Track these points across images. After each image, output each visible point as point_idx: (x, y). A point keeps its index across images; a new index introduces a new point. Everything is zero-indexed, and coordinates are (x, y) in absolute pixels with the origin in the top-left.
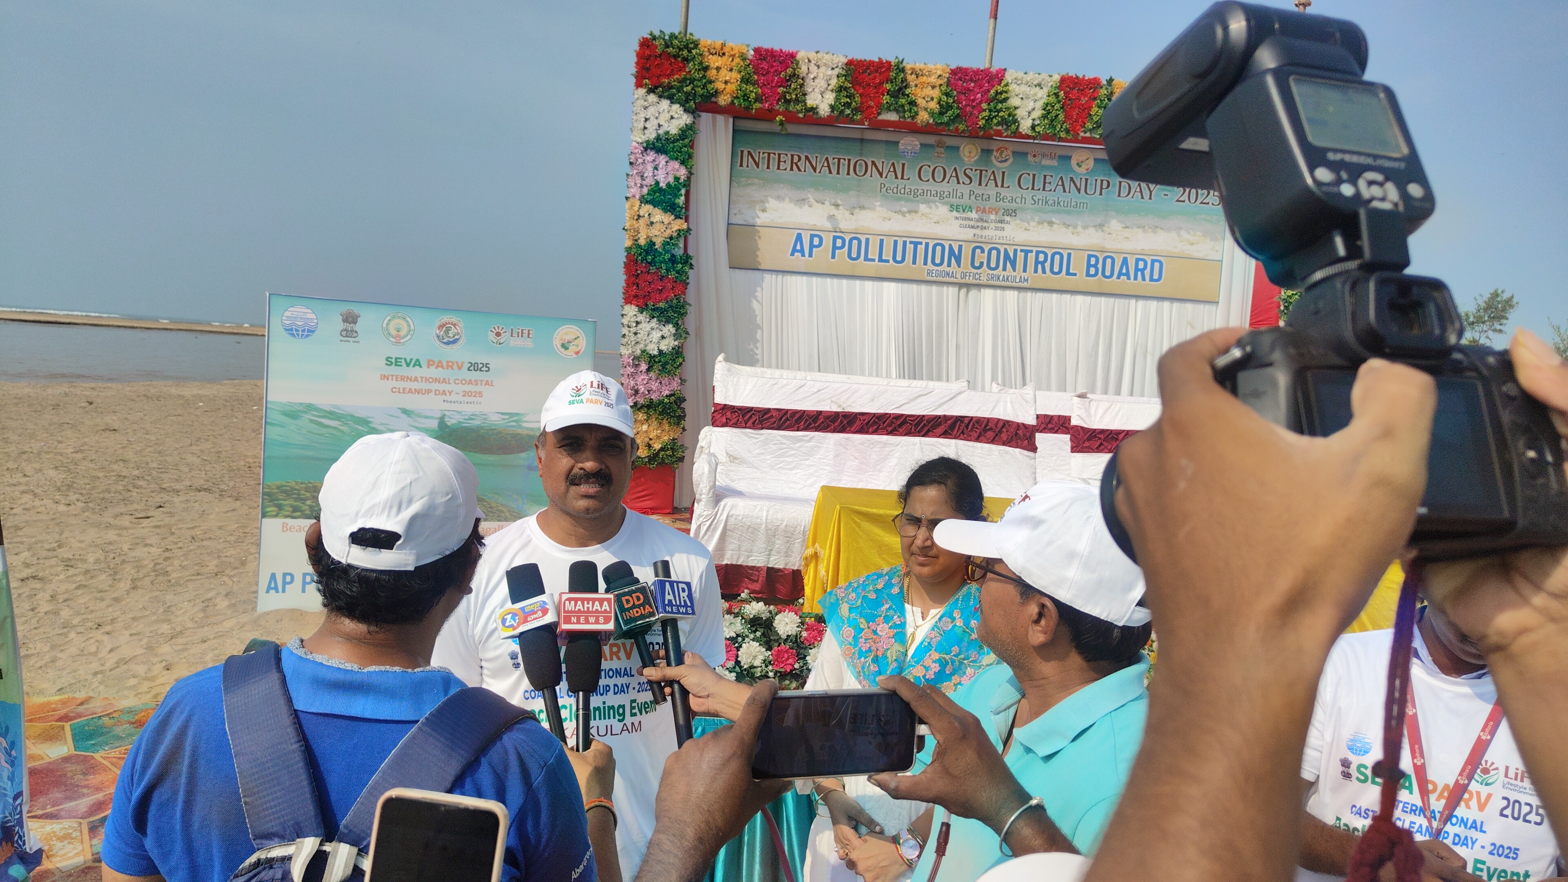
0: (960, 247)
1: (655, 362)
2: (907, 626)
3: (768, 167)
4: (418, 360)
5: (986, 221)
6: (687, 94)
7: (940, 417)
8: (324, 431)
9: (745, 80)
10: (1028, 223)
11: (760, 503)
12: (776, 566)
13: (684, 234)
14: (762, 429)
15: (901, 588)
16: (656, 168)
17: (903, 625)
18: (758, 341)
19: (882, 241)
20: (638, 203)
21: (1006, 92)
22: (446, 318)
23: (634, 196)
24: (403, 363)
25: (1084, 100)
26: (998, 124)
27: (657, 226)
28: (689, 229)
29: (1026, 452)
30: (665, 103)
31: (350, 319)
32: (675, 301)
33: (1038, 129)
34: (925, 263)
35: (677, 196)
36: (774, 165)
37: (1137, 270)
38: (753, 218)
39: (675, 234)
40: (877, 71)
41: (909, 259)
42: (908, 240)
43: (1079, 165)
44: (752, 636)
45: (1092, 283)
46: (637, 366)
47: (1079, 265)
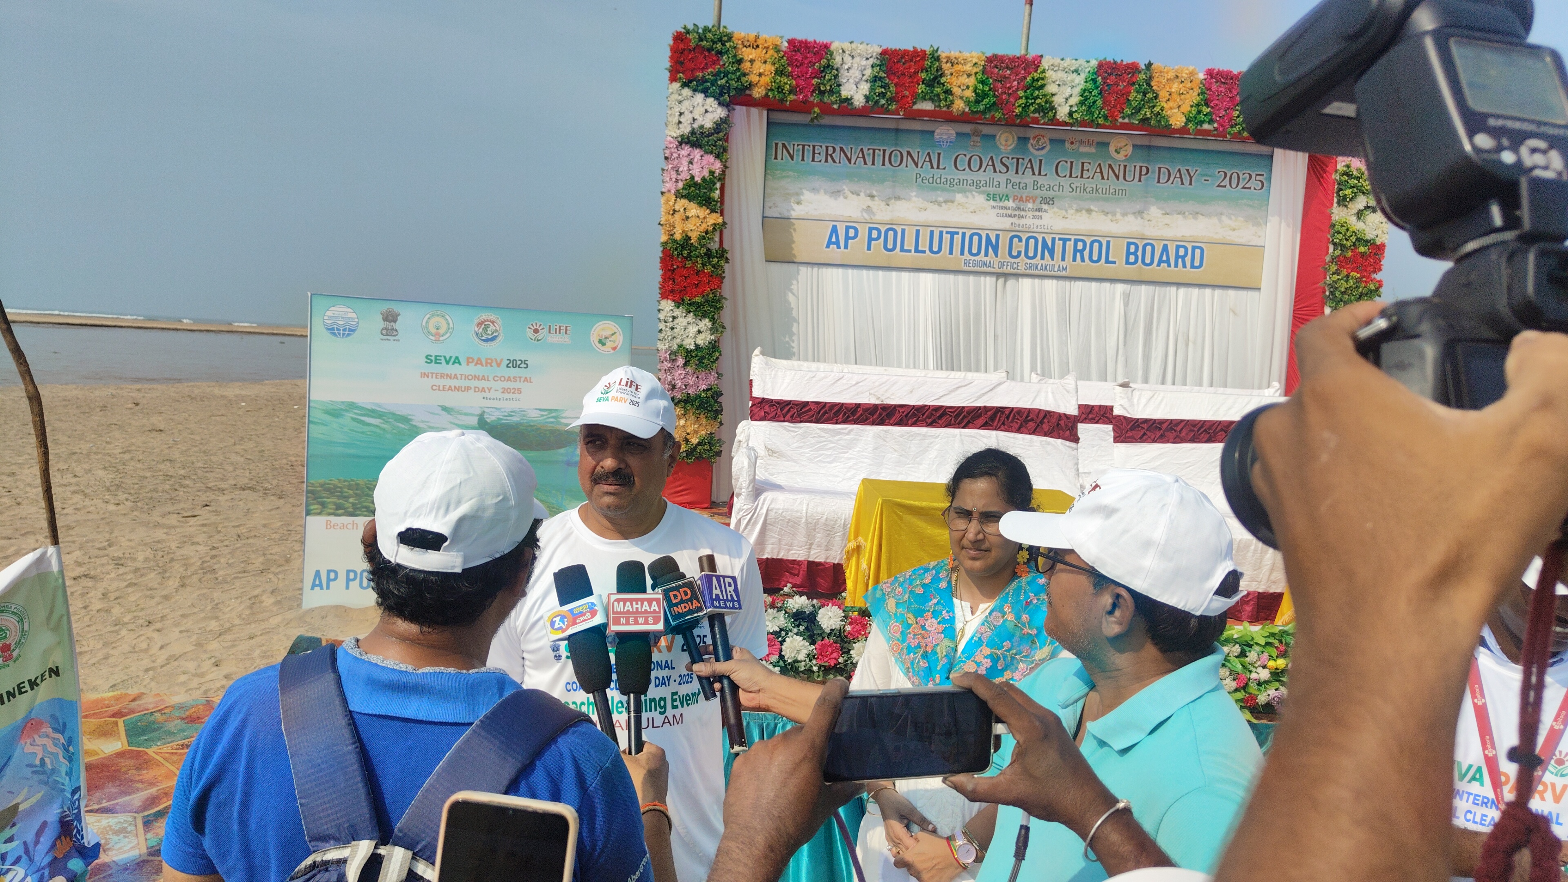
0: (998, 236)
1: (692, 356)
2: (956, 621)
3: (803, 159)
4: (457, 358)
5: (1023, 210)
6: (722, 87)
7: (980, 408)
8: (366, 429)
9: (780, 72)
10: (1066, 211)
11: (799, 497)
12: (817, 560)
13: (720, 228)
14: (801, 422)
15: (949, 582)
16: (691, 162)
17: (952, 619)
18: (794, 334)
19: (918, 232)
20: (674, 198)
21: (1043, 79)
22: (485, 315)
23: (669, 191)
24: (443, 361)
25: (1122, 85)
26: (1035, 111)
27: (693, 221)
28: (724, 224)
29: (1068, 443)
30: (700, 97)
31: (390, 317)
32: (711, 296)
33: (1075, 116)
34: (962, 253)
35: (712, 190)
36: (808, 158)
37: (1177, 256)
38: (788, 211)
39: (711, 229)
40: (912, 60)
41: (946, 248)
42: (945, 230)
43: (1117, 152)
44: (795, 630)
45: (1132, 271)
46: (674, 361)
47: (1118, 253)
